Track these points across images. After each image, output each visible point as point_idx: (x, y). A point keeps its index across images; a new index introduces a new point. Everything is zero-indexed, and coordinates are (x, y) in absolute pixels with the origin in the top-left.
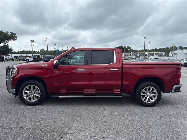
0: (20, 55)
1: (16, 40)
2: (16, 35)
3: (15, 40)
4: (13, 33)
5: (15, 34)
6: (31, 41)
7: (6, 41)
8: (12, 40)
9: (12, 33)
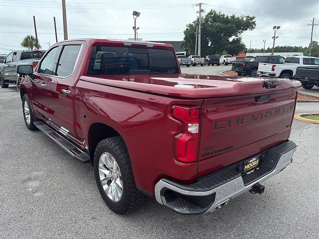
0: (269, 54)
1: (254, 28)
2: (254, 20)
3: (252, 28)
4: (250, 16)
5: (254, 18)
6: (275, 28)
7: (239, 32)
8: (248, 29)
9: (248, 17)
